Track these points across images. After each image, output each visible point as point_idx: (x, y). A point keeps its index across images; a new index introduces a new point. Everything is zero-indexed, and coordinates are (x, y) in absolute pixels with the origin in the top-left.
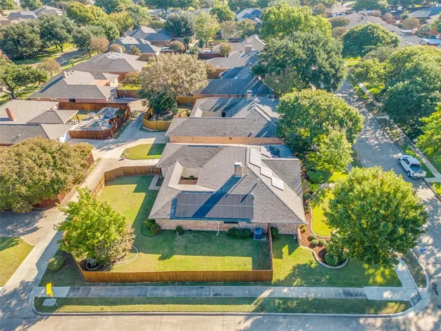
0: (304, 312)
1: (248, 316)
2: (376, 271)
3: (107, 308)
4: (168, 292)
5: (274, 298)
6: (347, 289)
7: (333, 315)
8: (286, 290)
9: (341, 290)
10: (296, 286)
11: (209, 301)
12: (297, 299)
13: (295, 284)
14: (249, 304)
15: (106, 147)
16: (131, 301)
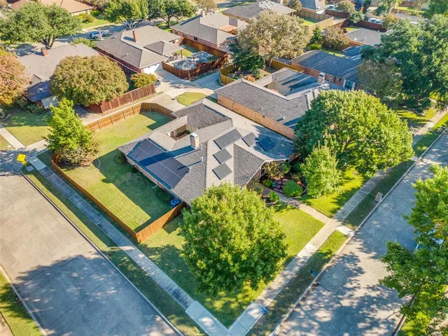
0: (130, 280)
1: (98, 253)
2: (225, 297)
3: (45, 191)
4: (79, 204)
5: (126, 255)
6: (181, 290)
7: (145, 297)
8: (141, 256)
9: (176, 287)
10: (150, 259)
11: (91, 226)
12: (139, 267)
13: (152, 257)
14: (108, 246)
15: (177, 85)
16: (58, 195)
